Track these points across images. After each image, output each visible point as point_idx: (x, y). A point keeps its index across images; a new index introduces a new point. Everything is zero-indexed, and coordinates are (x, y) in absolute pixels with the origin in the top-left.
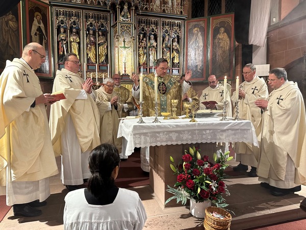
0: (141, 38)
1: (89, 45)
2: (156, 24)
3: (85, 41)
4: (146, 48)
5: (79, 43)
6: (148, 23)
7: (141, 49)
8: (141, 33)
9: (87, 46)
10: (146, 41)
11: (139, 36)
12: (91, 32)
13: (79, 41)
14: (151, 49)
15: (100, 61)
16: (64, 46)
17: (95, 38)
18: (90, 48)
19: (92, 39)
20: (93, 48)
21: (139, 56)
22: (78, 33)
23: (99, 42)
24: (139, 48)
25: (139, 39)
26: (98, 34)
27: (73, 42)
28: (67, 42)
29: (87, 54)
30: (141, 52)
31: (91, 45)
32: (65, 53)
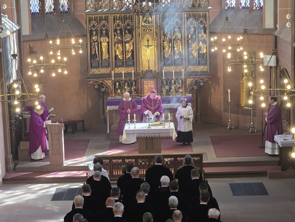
0: (166, 32)
1: (116, 44)
2: (180, 18)
8: (165, 28)
9: (115, 45)
10: (171, 34)
12: (118, 32)
13: (108, 41)
14: (175, 42)
15: (127, 57)
16: (96, 47)
17: (122, 37)
18: (118, 47)
19: (119, 38)
20: (120, 46)
21: (164, 49)
22: (107, 35)
23: (126, 40)
27: (104, 42)
28: (98, 43)
29: (115, 52)
30: (167, 45)
31: (118, 44)
32: (97, 52)
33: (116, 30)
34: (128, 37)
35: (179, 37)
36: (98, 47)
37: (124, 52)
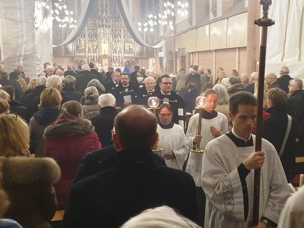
0: (113, 37)
2: (120, 31)
4: (115, 42)
7: (113, 42)
8: (113, 35)
10: (116, 38)
13: (85, 40)
14: (118, 42)
16: (79, 42)
19: (90, 39)
22: (84, 37)
26: (93, 36)
27: (83, 40)
29: (88, 45)
31: (90, 42)
32: (79, 45)
33: (89, 35)
34: (95, 39)
35: (120, 39)
37: (93, 46)
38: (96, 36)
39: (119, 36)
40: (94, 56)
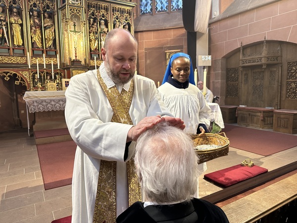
0: (91, 23)
1: (34, 28)
2: (106, 9)
3: (28, 23)
4: (97, 33)
5: (21, 25)
6: (98, 8)
7: (92, 34)
8: (91, 18)
9: (31, 29)
10: (97, 26)
11: (89, 20)
12: (35, 13)
13: (21, 22)
14: (102, 34)
15: (47, 45)
16: (4, 27)
17: (40, 20)
18: (35, 31)
19: (37, 21)
20: (38, 31)
21: (90, 41)
22: (19, 14)
23: (45, 25)
24: (90, 33)
25: (89, 23)
26: (44, 15)
27: (15, 23)
28: (7, 23)
29: (32, 38)
30: (92, 37)
31: (36, 28)
32: (6, 35)
33: (31, 10)
34: (48, 23)
35: (106, 30)
36: (7, 28)
38: (51, 16)
39: (103, 22)
40: (49, 65)
